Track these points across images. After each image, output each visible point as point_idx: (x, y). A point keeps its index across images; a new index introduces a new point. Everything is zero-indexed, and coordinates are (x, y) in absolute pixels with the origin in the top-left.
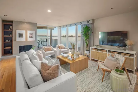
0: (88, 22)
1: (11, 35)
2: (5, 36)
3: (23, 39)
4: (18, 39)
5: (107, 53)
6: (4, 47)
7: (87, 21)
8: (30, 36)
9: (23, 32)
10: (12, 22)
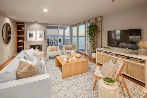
0: (96, 20)
1: (23, 35)
2: (18, 36)
3: (33, 39)
4: (29, 39)
5: (114, 57)
6: (18, 46)
7: (95, 18)
8: (40, 36)
9: (33, 32)
10: (23, 23)
